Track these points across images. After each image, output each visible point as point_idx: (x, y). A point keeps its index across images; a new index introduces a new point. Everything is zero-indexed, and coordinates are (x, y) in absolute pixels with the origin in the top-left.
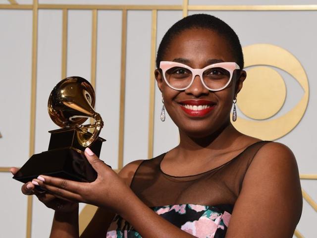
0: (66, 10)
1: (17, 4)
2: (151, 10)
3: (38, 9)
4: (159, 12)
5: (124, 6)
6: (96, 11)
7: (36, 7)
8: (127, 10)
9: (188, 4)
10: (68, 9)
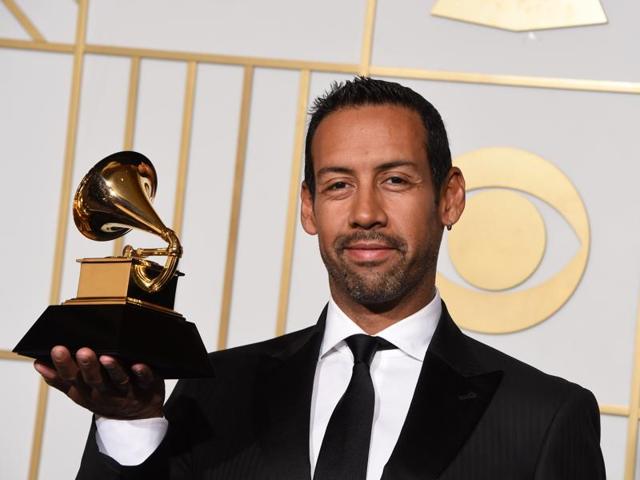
0: (137, 60)
1: (44, 42)
2: (298, 69)
3: (85, 52)
4: (315, 76)
5: (249, 59)
6: (194, 64)
7: (81, 49)
8: (254, 67)
9: (370, 63)
10: (141, 57)
